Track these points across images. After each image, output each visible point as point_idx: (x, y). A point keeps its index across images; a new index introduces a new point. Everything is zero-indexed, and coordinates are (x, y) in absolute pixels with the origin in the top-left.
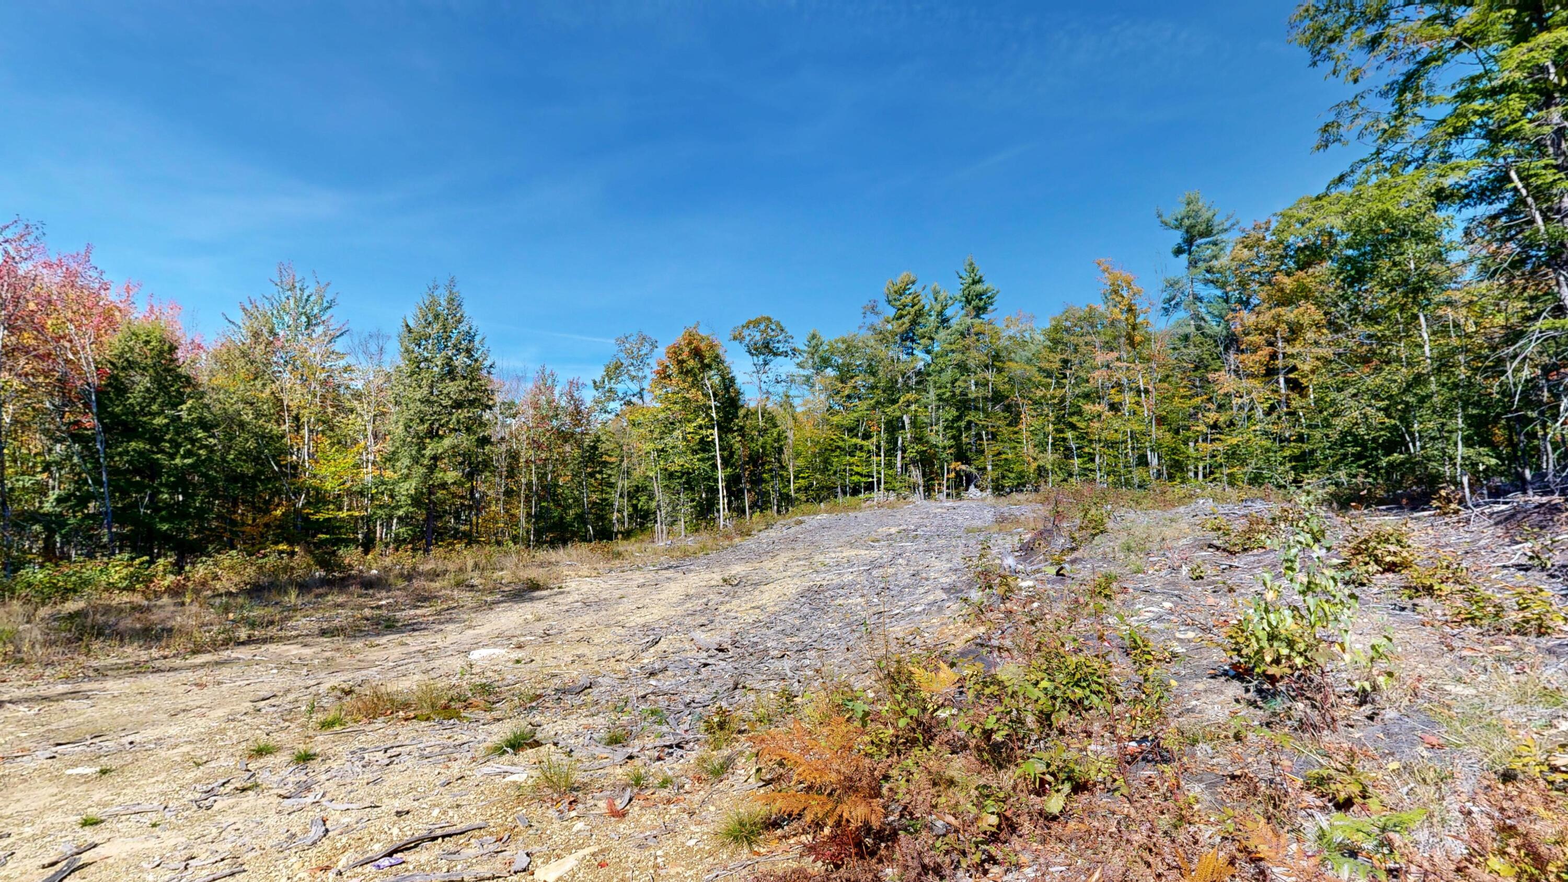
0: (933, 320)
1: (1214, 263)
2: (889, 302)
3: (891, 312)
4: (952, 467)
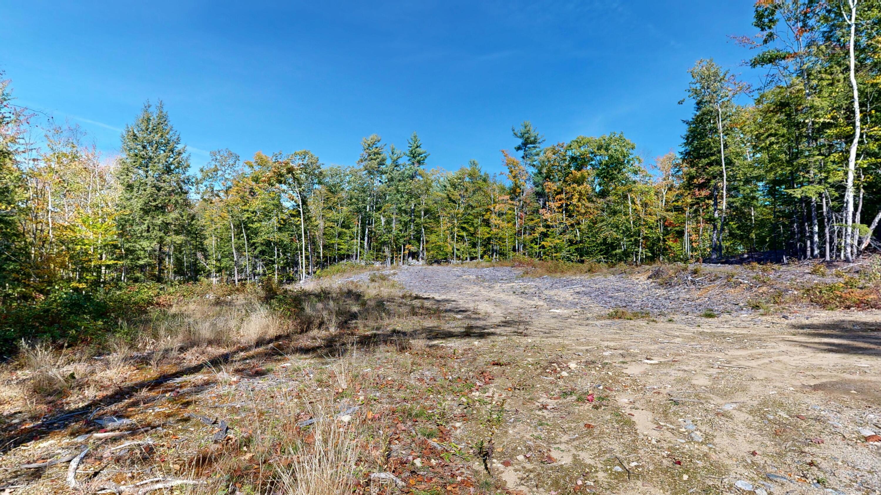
4: (406, 247)
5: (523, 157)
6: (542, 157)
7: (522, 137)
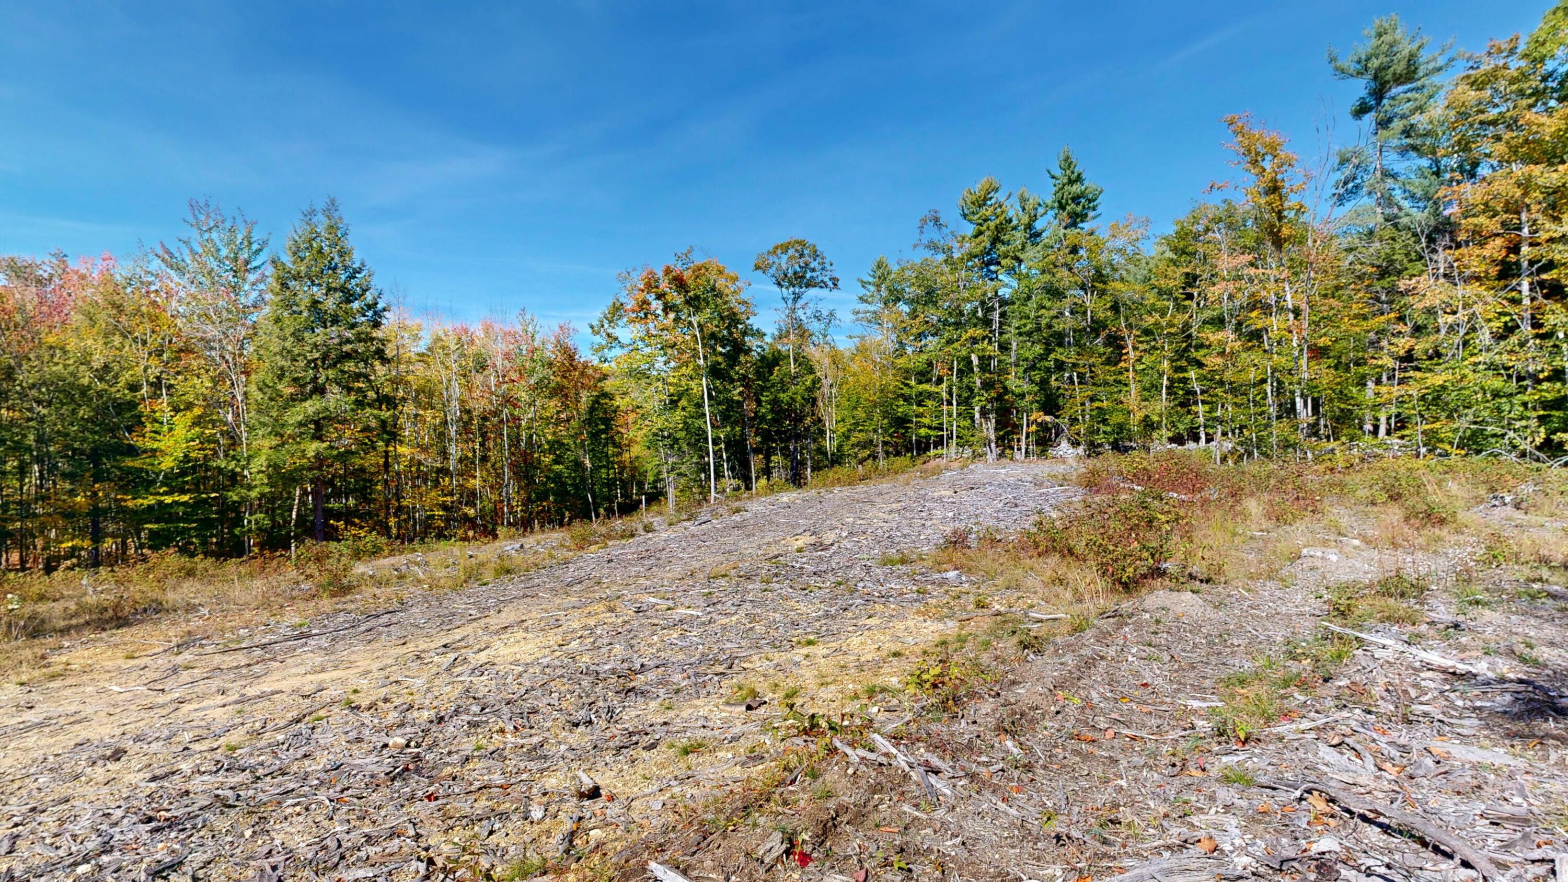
0: (1019, 237)
1: (1416, 119)
2: (965, 216)
3: (970, 229)
4: (1032, 418)
5: (1376, 132)
7: (1362, 71)
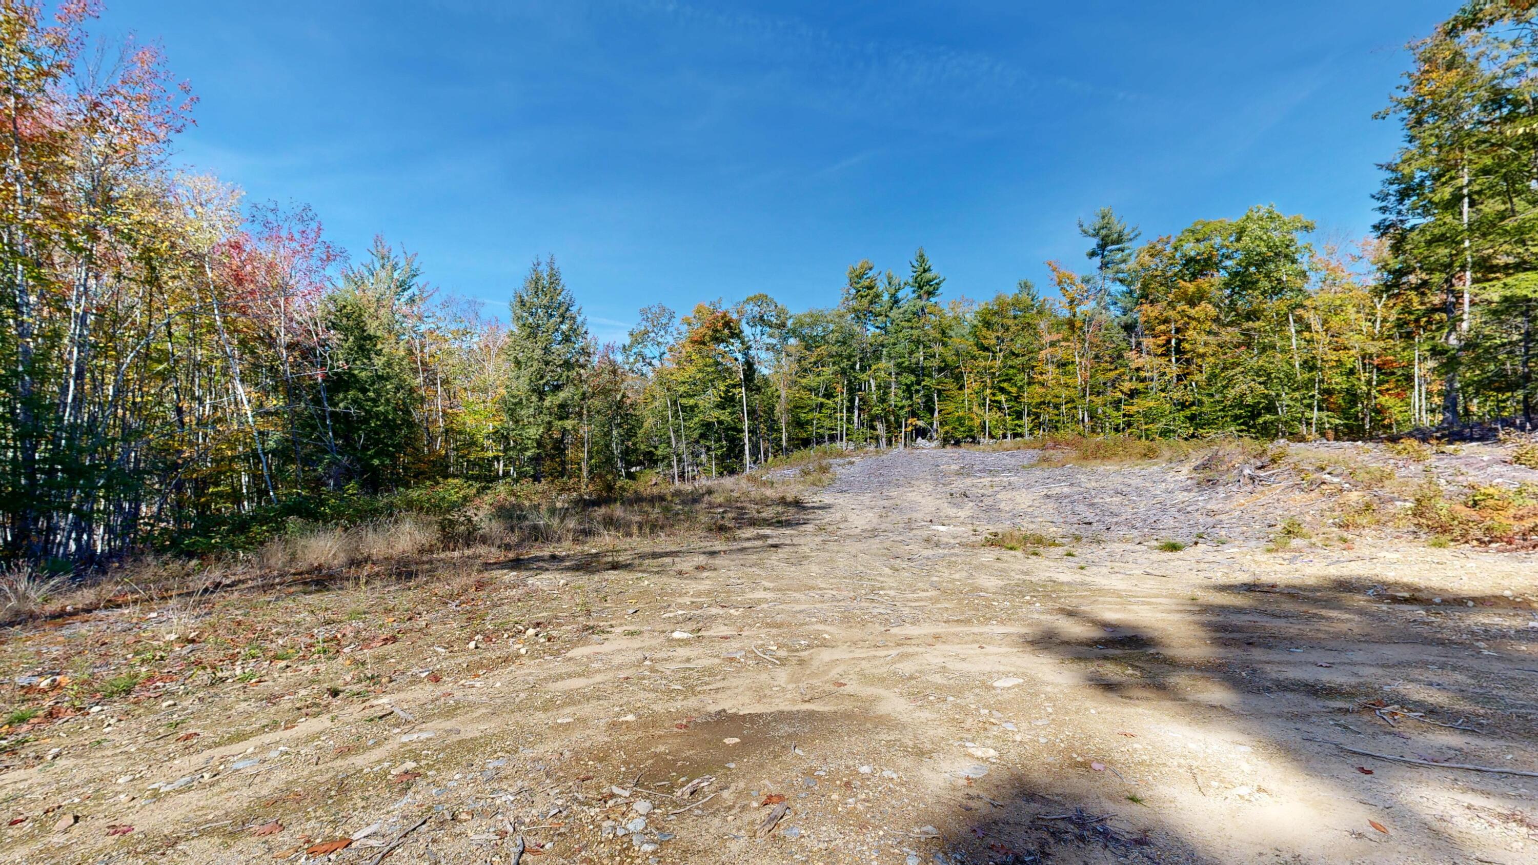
0: (887, 301)
1: (1122, 265)
2: (850, 284)
4: (909, 422)
5: (1101, 268)
6: (1132, 264)
7: (1096, 235)
